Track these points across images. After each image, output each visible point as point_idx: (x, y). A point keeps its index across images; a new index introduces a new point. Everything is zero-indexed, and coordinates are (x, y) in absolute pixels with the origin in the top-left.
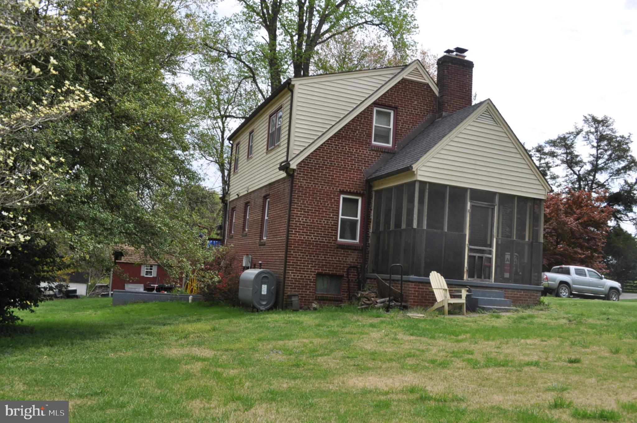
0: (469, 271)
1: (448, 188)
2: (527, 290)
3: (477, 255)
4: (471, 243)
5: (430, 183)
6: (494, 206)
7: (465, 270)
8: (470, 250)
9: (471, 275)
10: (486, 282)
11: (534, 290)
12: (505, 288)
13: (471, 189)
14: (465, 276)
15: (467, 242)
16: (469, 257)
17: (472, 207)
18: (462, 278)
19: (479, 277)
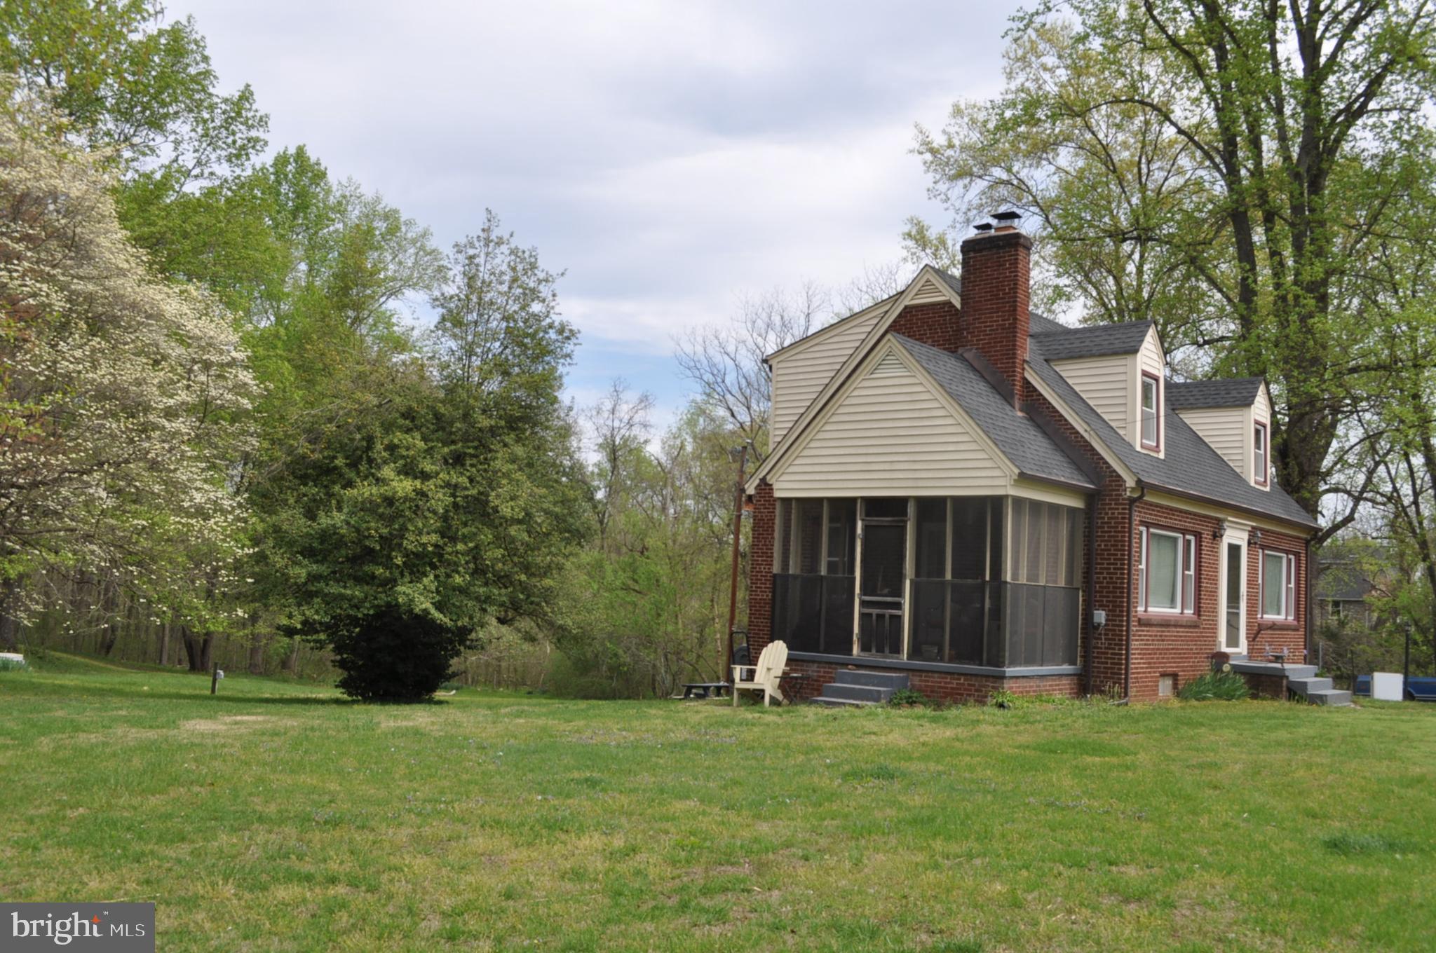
0: (861, 639)
1: (825, 504)
2: (971, 675)
3: (875, 611)
4: (865, 591)
5: (798, 499)
6: (905, 522)
7: (855, 638)
8: (863, 603)
9: (865, 648)
10: (890, 660)
11: (987, 676)
12: (927, 671)
13: (864, 499)
14: (856, 649)
15: (857, 590)
16: (862, 615)
17: (866, 528)
18: (850, 651)
19: (880, 650)
